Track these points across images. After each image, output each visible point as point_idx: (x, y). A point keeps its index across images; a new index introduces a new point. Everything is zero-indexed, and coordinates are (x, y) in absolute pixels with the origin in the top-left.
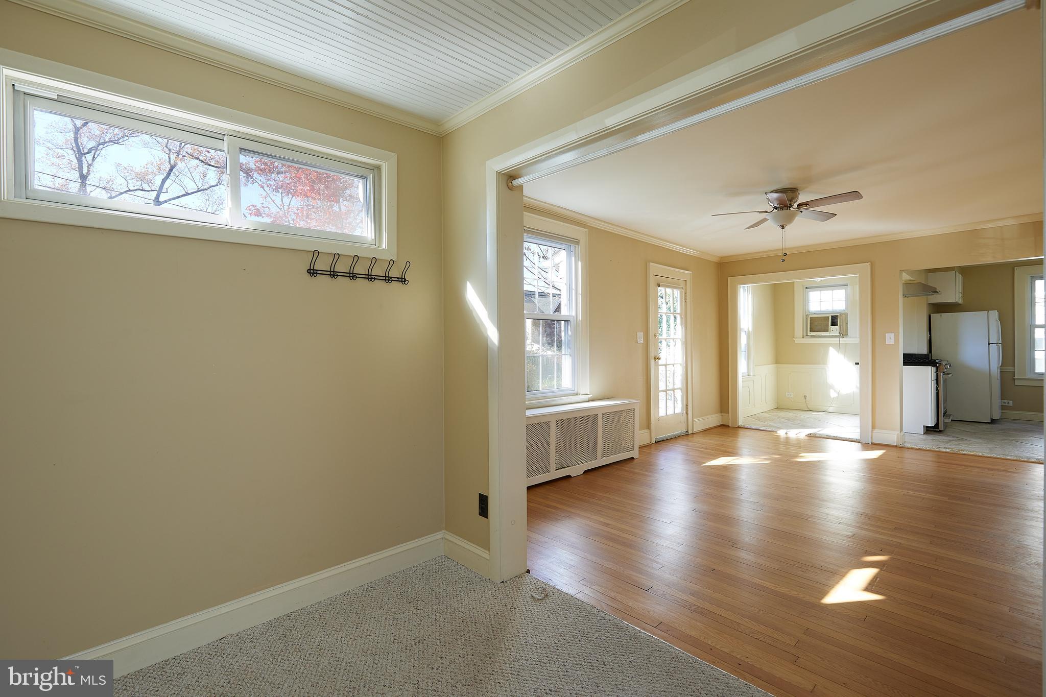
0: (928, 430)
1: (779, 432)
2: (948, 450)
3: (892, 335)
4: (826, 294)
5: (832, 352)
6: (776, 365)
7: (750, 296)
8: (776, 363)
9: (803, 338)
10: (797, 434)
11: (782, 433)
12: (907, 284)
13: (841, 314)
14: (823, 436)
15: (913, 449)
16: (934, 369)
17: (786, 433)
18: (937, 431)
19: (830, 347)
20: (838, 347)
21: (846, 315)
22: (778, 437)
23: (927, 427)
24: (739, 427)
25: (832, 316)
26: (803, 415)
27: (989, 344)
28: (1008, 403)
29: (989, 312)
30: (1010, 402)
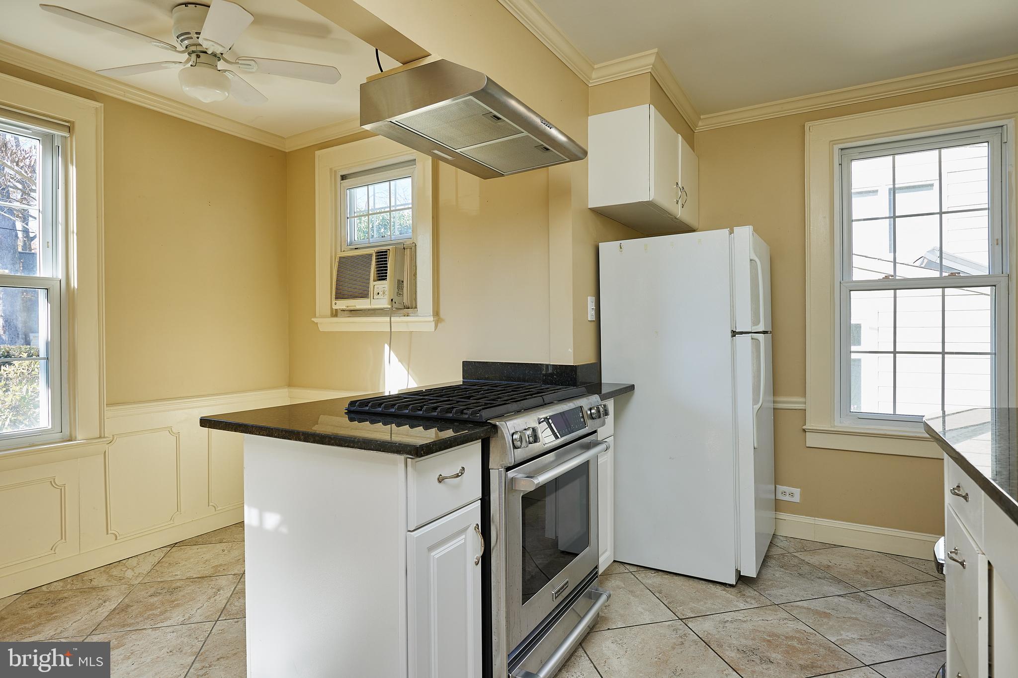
9: (333, 316)
21: (414, 248)
25: (377, 255)
27: (734, 334)
28: (792, 495)
29: (731, 232)
30: (797, 491)
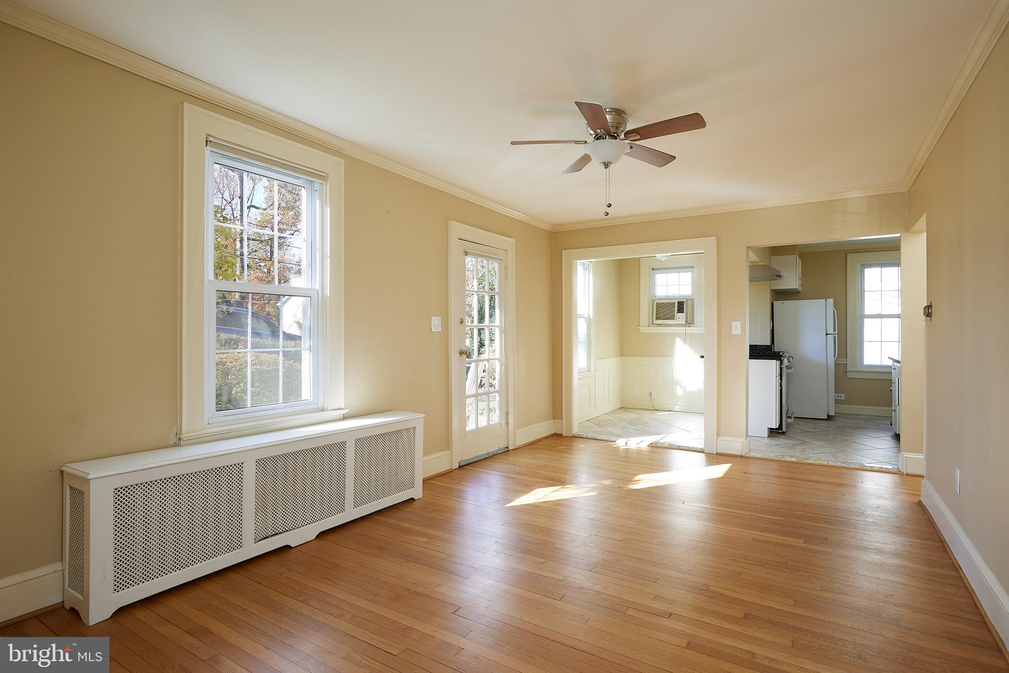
0: (772, 432)
1: (617, 442)
2: (794, 460)
3: (738, 324)
4: (673, 277)
5: (679, 342)
6: (620, 358)
7: (591, 276)
8: (621, 356)
9: (649, 326)
10: (638, 443)
11: (621, 443)
12: (753, 267)
13: (687, 300)
14: (665, 446)
15: (758, 459)
16: (778, 362)
17: (626, 443)
18: (780, 433)
19: (677, 338)
20: (685, 337)
21: (693, 300)
22: (617, 449)
23: (771, 429)
24: (574, 437)
25: (678, 303)
26: (648, 416)
27: (827, 334)
28: (841, 397)
29: (826, 300)
30: (843, 395)
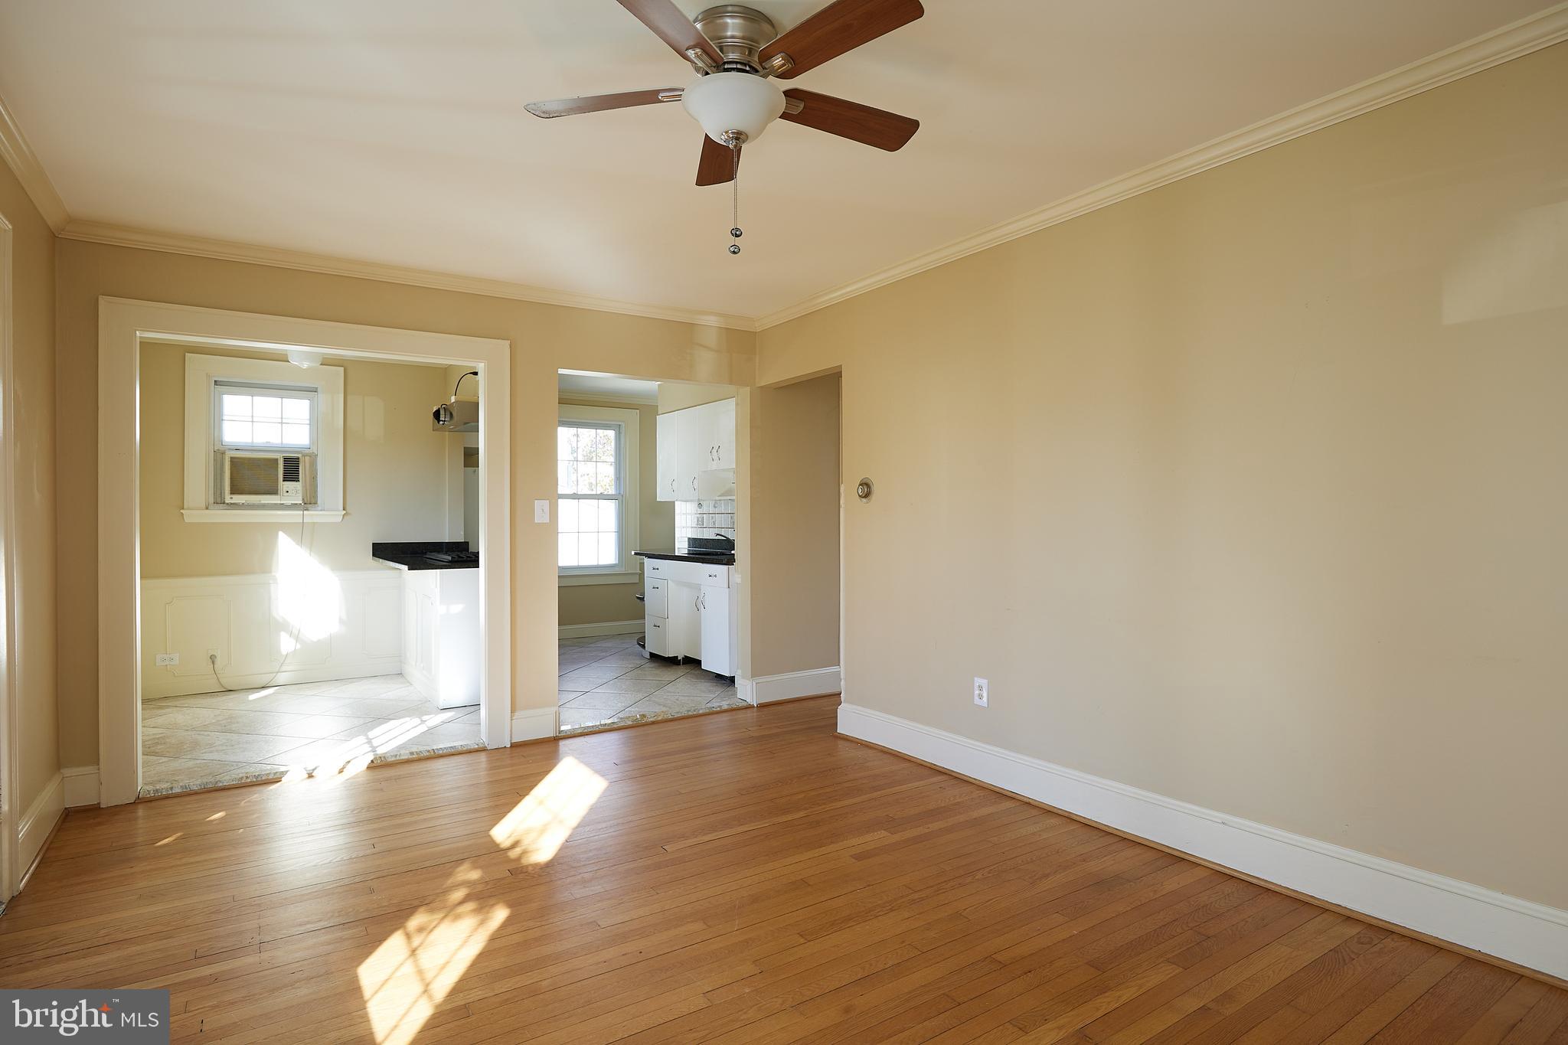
3: (546, 505)
4: (267, 405)
5: (286, 547)
9: (207, 508)
13: (304, 456)
19: (281, 534)
20: (303, 534)
21: (313, 457)
25: (286, 460)
